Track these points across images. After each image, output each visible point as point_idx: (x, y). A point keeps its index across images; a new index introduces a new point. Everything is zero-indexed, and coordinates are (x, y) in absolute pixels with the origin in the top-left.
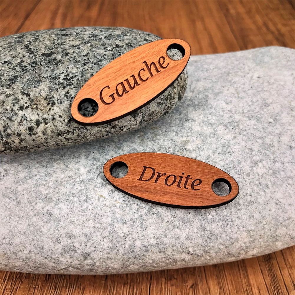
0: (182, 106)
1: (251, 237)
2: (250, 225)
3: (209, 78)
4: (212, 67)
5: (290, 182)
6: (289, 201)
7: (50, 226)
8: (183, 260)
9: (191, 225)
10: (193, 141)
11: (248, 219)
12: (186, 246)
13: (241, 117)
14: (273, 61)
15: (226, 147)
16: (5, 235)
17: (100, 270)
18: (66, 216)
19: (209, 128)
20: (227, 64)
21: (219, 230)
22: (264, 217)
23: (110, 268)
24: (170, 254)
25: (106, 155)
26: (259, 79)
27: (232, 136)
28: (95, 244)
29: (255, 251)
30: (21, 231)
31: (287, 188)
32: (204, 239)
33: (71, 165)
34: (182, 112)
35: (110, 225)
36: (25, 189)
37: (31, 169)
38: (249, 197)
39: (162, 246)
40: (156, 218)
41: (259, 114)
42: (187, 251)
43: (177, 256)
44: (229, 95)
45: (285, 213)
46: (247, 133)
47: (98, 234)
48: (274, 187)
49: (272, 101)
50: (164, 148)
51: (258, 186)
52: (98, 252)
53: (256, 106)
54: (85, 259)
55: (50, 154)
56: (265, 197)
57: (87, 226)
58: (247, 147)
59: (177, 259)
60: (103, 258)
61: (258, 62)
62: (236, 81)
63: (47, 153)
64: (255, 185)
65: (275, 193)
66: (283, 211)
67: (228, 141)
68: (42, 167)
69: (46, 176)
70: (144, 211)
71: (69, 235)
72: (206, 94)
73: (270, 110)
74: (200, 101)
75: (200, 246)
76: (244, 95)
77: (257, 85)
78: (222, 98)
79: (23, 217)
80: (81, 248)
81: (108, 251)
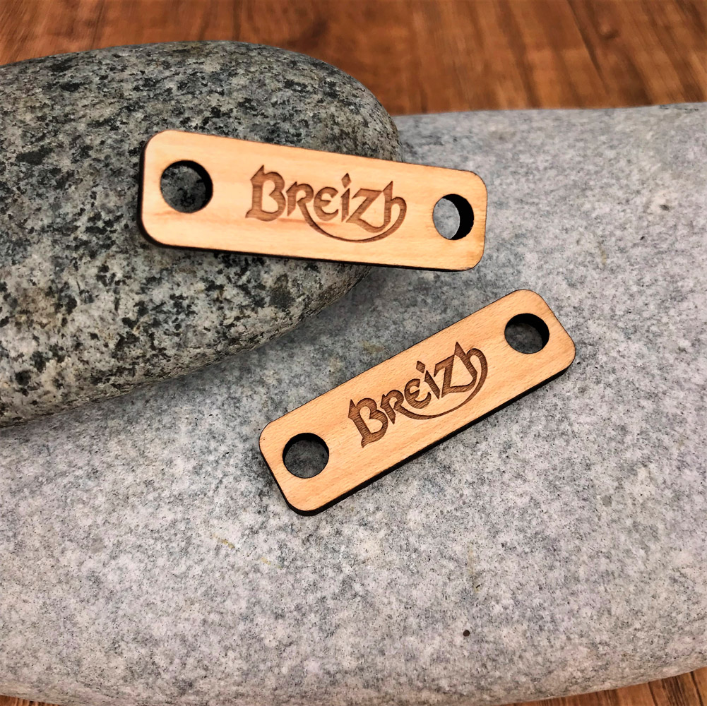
0: (450, 285)
1: (598, 657)
2: (599, 630)
4: (542, 161)
7: (96, 611)
8: (424, 702)
9: (447, 626)
11: (595, 617)
12: (431, 675)
13: (605, 328)
15: (556, 418)
18: (135, 588)
20: (585, 156)
21: (519, 642)
22: (637, 613)
24: (390, 691)
25: (241, 424)
26: (666, 212)
28: (206, 662)
30: (26, 619)
32: (477, 661)
33: (152, 449)
34: (450, 304)
35: (245, 618)
36: (37, 510)
37: (53, 456)
38: (603, 560)
39: (372, 675)
40: (360, 607)
41: (655, 322)
42: (435, 685)
43: (409, 696)
44: (580, 259)
45: (694, 604)
46: (617, 379)
47: (214, 638)
48: (673, 536)
49: (695, 286)
51: (630, 531)
52: (213, 680)
53: (649, 298)
54: (183, 692)
55: (100, 413)
56: (645, 561)
57: (187, 616)
58: (613, 420)
59: (408, 701)
60: (227, 692)
61: (669, 157)
62: (603, 216)
63: (94, 411)
64: (623, 529)
65: (672, 553)
66: (689, 599)
67: (563, 400)
68: (79, 450)
69: (90, 479)
70: (331, 587)
71: (143, 637)
72: (519, 249)
73: (685, 313)
74: (501, 271)
75: (468, 675)
76: (620, 262)
77: (658, 231)
78: (561, 266)
79: (31, 583)
80: (171, 668)
81: (238, 679)
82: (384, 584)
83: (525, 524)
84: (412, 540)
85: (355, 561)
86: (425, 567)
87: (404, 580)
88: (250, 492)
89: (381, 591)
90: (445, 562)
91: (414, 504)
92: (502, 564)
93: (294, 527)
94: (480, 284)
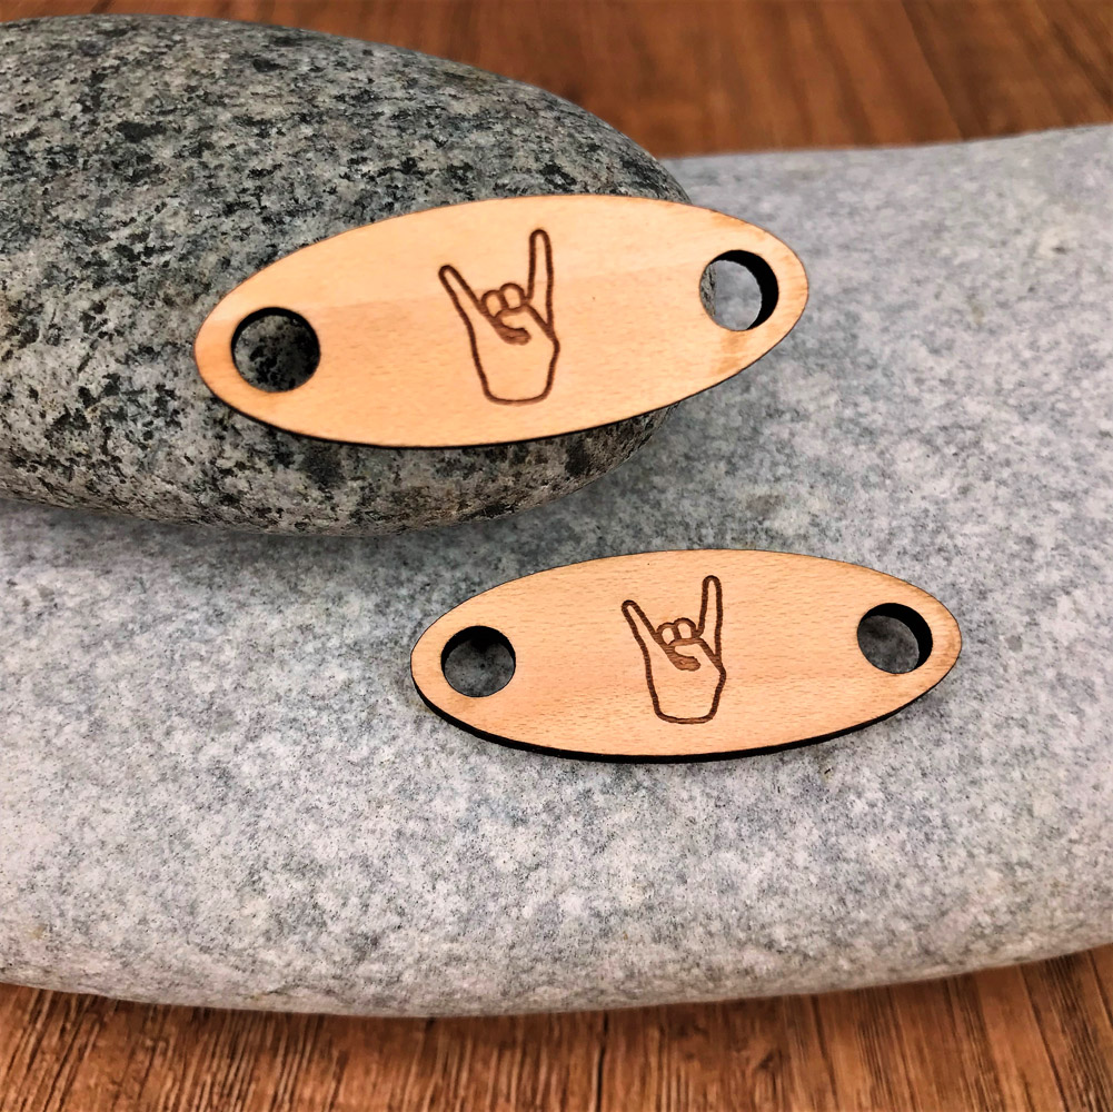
1: (1017, 888)
2: (1017, 842)
3: (861, 246)
4: (870, 200)
7: (223, 823)
8: (747, 972)
9: (782, 835)
10: (798, 498)
11: (1009, 820)
12: (760, 918)
13: (989, 407)
15: (929, 529)
16: (43, 853)
17: (417, 1001)
18: (286, 784)
19: (862, 447)
20: (934, 192)
21: (894, 862)
22: (1072, 814)
23: (458, 996)
24: (696, 947)
27: (953, 483)
28: (400, 902)
29: (1030, 943)
30: (108, 839)
32: (832, 893)
33: (309, 581)
35: (464, 826)
36: (125, 672)
37: (149, 592)
38: (1017, 732)
39: (665, 919)
40: (646, 805)
41: (1061, 397)
42: (764, 936)
43: (724, 957)
44: (943, 318)
46: (1015, 475)
47: (415, 860)
50: (681, 523)
51: (1053, 688)
52: (412, 933)
53: (1050, 368)
54: (361, 956)
56: (1080, 732)
57: (371, 826)
58: (1013, 529)
59: (721, 969)
60: (433, 955)
61: (1058, 186)
62: (971, 263)
64: (1042, 684)
67: (937, 503)
68: (192, 584)
69: (210, 624)
70: (599, 775)
71: (299, 863)
72: (851, 308)
73: (1104, 385)
74: (828, 337)
75: (816, 919)
76: (1002, 321)
77: (1052, 280)
78: (915, 328)
79: (116, 783)
80: (344, 913)
81: (452, 929)
82: (683, 769)
89: (678, 779)
94: (796, 355)
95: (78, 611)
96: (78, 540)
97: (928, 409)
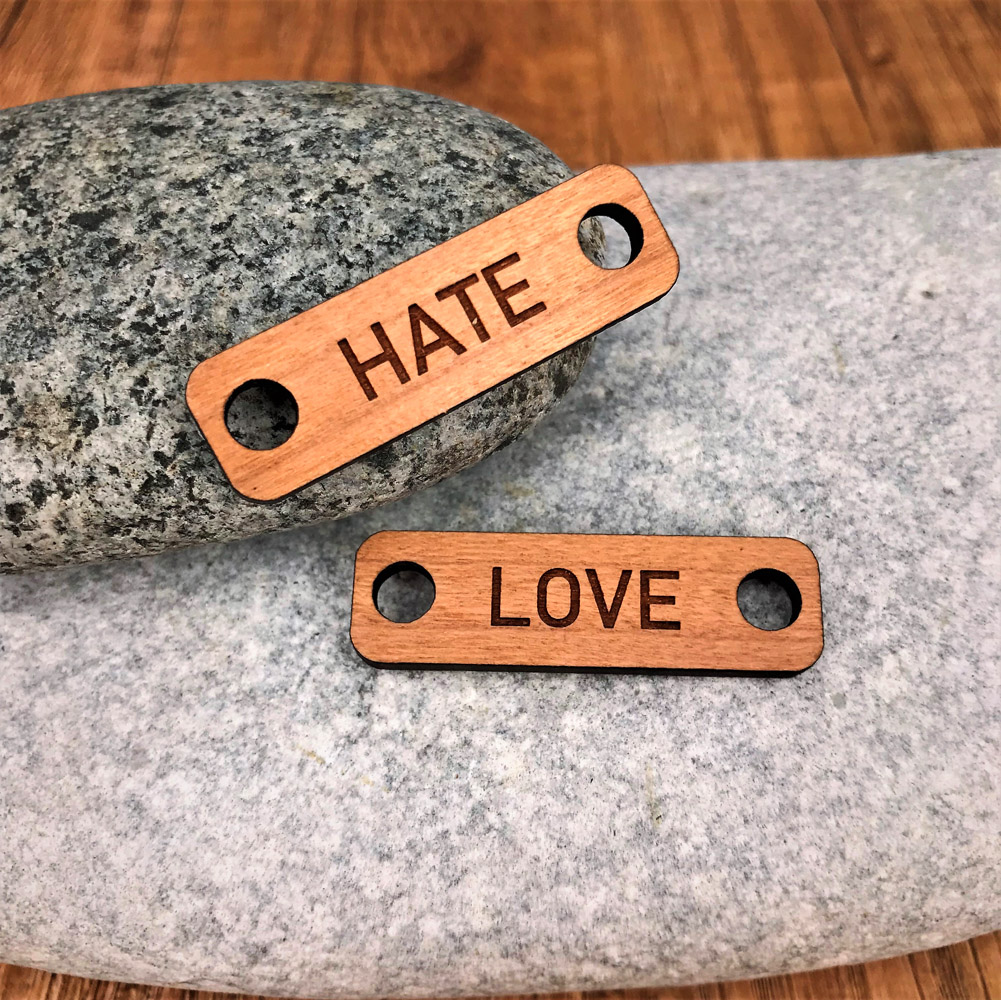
1: (829, 918)
2: (828, 881)
3: (742, 287)
4: (758, 232)
5: (993, 732)
6: (981, 805)
7: (137, 848)
8: (586, 980)
9: (615, 873)
11: (822, 862)
12: (595, 940)
13: (840, 463)
14: (992, 227)
17: (305, 991)
18: (189, 817)
19: (717, 501)
20: (819, 225)
21: (716, 896)
22: (881, 857)
23: (339, 990)
24: (539, 962)
25: (337, 594)
26: (929, 301)
28: (285, 920)
29: (844, 957)
30: (43, 858)
31: (981, 754)
32: (659, 922)
33: (215, 629)
34: (627, 430)
35: (338, 859)
36: (59, 711)
37: (81, 637)
38: (835, 783)
39: (513, 939)
40: (496, 845)
41: (910, 453)
42: (600, 954)
43: (565, 969)
44: (808, 367)
45: (962, 844)
46: (857, 533)
47: (296, 887)
48: (932, 750)
49: (968, 403)
51: (871, 743)
52: (295, 944)
53: (904, 422)
54: (254, 961)
55: (146, 579)
56: (893, 785)
57: (259, 856)
58: (849, 588)
59: (563, 978)
60: (313, 962)
61: (935, 223)
62: (842, 308)
63: (138, 578)
64: (861, 740)
65: (931, 773)
66: (955, 838)
68: (116, 630)
69: (130, 669)
70: (456, 817)
71: (200, 885)
72: (723, 354)
73: (953, 440)
74: (698, 385)
75: (646, 941)
76: (864, 371)
77: (917, 328)
78: (780, 377)
79: (50, 810)
80: (238, 927)
81: (329, 943)
82: (529, 813)
83: (725, 731)
84: (568, 753)
85: (489, 782)
86: (586, 791)
87: (556, 807)
88: (347, 687)
89: (524, 823)
90: (613, 784)
91: (572, 704)
92: (693, 787)
93: (406, 735)
94: (668, 403)
95: (21, 654)
96: (24, 586)
97: (783, 463)
